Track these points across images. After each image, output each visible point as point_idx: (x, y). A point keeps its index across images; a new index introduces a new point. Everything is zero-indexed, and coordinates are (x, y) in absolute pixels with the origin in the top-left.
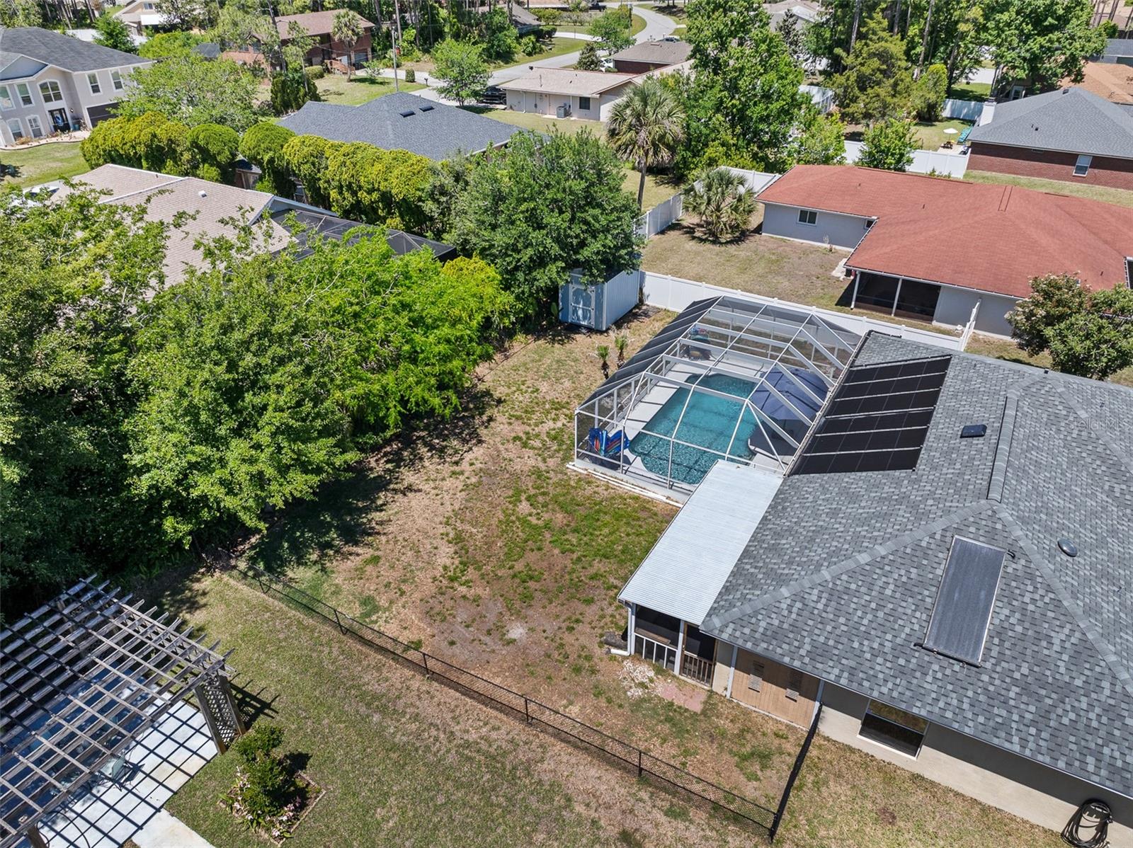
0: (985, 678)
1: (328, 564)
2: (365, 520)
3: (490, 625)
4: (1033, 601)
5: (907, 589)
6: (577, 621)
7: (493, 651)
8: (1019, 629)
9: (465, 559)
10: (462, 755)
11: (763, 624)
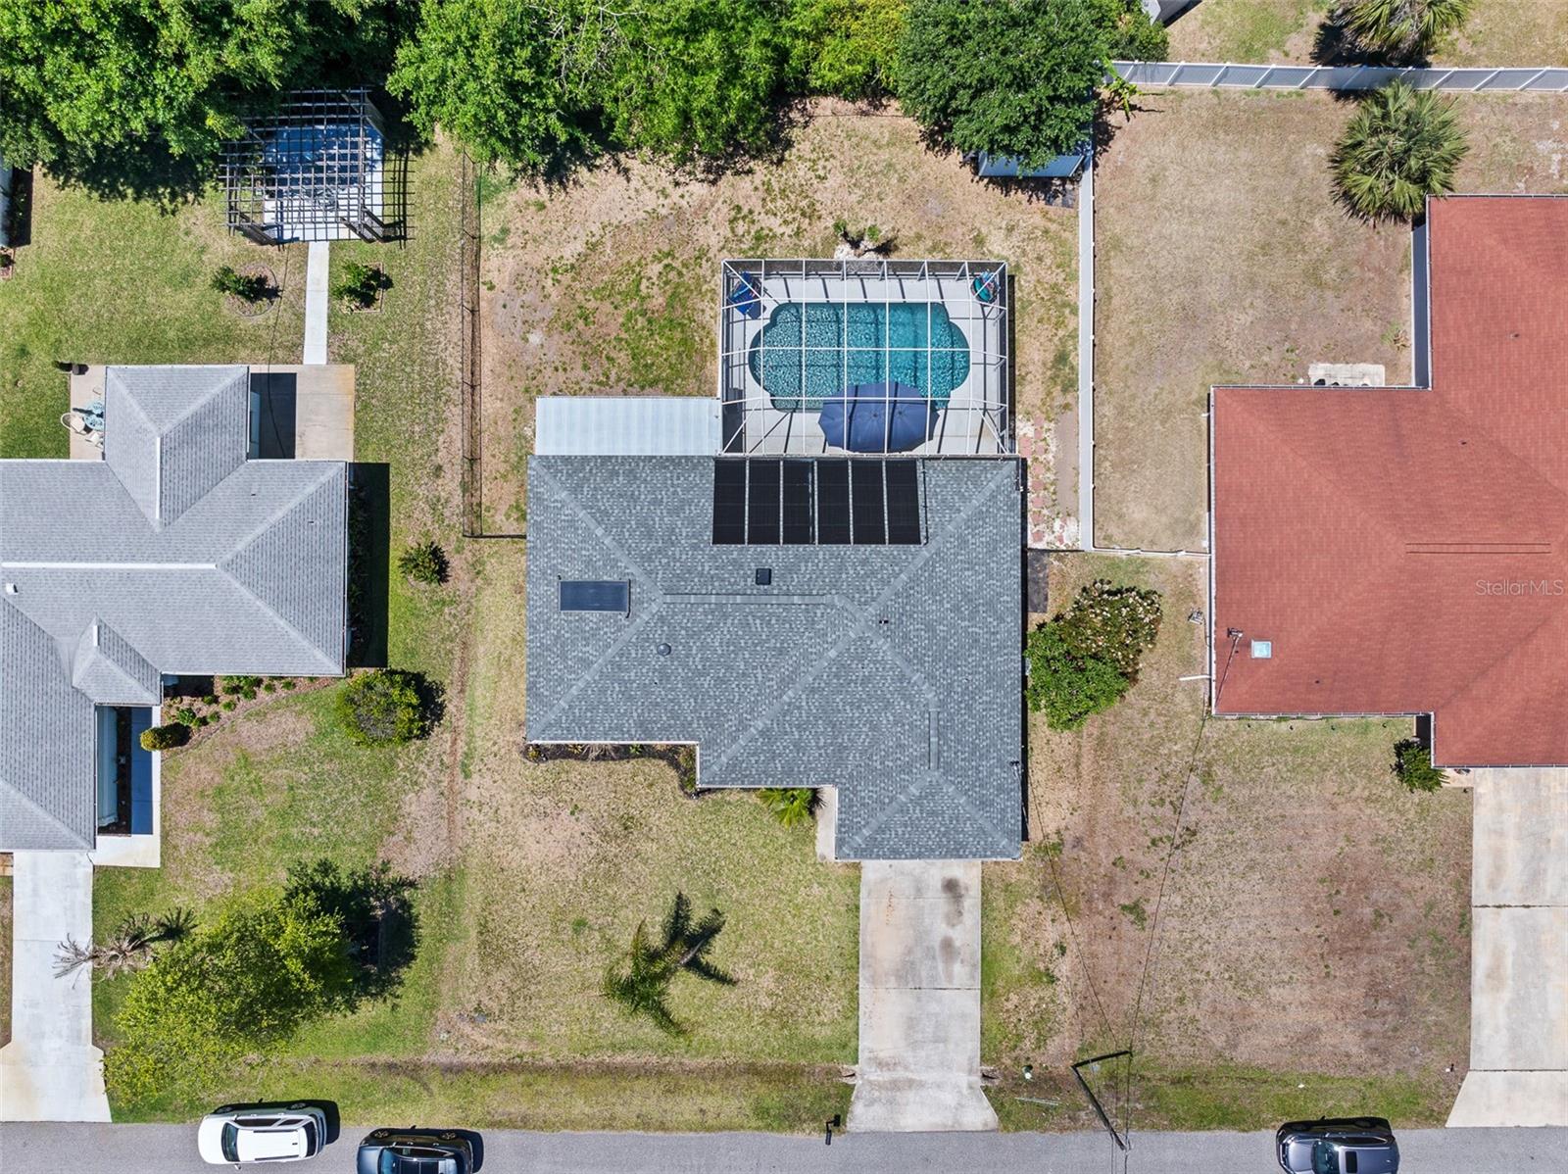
0: (556, 616)
1: (519, 180)
2: (573, 168)
3: (530, 319)
4: (606, 633)
5: (589, 562)
6: (565, 370)
7: (513, 334)
8: (587, 628)
9: (576, 265)
10: (437, 363)
11: (542, 490)
